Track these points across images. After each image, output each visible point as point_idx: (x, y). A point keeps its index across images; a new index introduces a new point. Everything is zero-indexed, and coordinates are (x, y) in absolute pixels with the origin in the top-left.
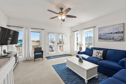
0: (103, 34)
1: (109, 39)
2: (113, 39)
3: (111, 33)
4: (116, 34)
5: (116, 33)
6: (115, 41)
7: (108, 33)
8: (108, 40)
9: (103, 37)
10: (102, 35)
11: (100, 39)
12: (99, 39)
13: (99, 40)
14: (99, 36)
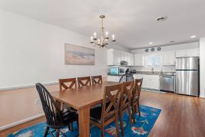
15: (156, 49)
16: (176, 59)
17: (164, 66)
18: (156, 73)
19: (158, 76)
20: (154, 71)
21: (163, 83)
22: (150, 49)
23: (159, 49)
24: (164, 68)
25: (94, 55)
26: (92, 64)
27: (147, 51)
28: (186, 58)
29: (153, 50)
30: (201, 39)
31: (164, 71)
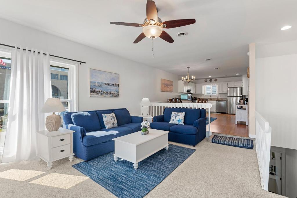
0: (98, 82)
1: (106, 94)
2: (110, 94)
3: (109, 84)
4: (113, 87)
5: (113, 85)
6: (112, 96)
7: (105, 84)
8: (104, 95)
9: (98, 90)
10: (97, 85)
11: (94, 92)
12: (92, 92)
13: (92, 94)
14: (91, 86)
15: (213, 80)
16: (229, 89)
17: (219, 93)
18: (214, 100)
19: (215, 102)
20: (212, 98)
21: (219, 107)
22: (208, 80)
23: (216, 80)
24: (220, 95)
25: (172, 85)
26: (171, 91)
27: (206, 81)
28: (236, 88)
29: (211, 80)
30: (243, 75)
31: (219, 98)
